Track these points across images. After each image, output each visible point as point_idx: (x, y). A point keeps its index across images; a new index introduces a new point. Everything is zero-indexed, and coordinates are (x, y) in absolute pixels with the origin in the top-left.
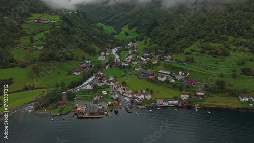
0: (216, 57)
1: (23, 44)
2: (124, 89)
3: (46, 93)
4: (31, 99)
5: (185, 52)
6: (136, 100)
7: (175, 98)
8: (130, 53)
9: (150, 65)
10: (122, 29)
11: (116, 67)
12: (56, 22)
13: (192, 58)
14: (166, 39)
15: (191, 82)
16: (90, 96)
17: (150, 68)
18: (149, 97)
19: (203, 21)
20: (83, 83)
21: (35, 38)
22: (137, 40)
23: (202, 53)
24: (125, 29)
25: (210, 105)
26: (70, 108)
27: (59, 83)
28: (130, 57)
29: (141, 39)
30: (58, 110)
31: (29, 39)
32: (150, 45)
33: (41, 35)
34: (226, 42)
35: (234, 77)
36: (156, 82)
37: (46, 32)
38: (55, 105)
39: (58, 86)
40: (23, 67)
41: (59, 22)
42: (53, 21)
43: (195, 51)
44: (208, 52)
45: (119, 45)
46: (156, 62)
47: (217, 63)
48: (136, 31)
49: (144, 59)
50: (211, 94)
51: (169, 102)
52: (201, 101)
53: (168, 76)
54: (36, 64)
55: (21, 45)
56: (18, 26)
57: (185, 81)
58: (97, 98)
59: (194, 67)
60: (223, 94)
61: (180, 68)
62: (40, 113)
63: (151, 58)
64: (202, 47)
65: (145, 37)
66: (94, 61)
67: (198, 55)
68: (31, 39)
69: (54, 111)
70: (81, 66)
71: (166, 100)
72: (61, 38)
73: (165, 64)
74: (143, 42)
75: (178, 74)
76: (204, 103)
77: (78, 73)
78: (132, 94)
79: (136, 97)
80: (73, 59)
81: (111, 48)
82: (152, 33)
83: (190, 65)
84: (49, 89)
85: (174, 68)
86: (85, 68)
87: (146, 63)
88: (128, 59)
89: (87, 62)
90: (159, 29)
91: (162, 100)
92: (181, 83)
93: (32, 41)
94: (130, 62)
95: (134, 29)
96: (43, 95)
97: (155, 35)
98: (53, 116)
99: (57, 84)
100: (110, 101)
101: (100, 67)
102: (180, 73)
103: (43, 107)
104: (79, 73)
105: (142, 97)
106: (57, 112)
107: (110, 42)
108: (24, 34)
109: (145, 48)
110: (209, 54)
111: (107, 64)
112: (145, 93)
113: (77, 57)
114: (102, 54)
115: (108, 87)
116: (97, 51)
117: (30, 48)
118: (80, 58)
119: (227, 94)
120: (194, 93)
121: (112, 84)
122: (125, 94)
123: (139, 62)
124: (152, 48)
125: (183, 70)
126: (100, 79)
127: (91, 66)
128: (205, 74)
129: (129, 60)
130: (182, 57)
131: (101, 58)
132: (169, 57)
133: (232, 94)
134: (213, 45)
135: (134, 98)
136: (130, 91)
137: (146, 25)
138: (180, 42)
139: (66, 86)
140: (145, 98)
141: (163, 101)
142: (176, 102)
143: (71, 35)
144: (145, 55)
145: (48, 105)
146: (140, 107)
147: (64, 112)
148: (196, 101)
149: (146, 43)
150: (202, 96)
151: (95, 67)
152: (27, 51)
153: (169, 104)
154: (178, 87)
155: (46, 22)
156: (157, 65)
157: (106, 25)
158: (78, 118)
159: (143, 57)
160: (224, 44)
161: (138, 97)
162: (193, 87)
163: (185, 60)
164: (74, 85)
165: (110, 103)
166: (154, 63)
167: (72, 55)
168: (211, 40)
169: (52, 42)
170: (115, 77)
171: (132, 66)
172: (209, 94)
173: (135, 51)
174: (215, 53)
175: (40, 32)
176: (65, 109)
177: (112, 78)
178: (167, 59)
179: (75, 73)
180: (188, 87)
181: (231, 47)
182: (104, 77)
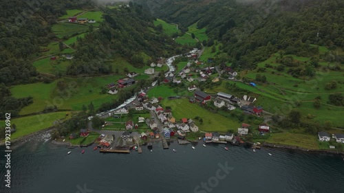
0: (297, 77)
1: (51, 51)
2: (167, 116)
3: (69, 117)
4: (50, 125)
5: (258, 68)
6: (178, 131)
7: (230, 133)
8: (189, 64)
9: (209, 84)
10: (189, 28)
11: (166, 85)
12: (94, 22)
13: (264, 77)
14: (238, 46)
15: (256, 110)
16: (122, 123)
17: (207, 88)
18: (195, 129)
19: (290, 23)
20: (119, 105)
21: (66, 44)
22: (204, 45)
23: (280, 69)
24: (193, 29)
25: (275, 144)
26: (94, 138)
27: (86, 105)
28: (187, 71)
29: (210, 44)
30: (79, 140)
31: (58, 45)
32: (218, 54)
33: (74, 40)
34: (316, 56)
35: (317, 106)
36: (211, 108)
37: (79, 36)
38: (77, 134)
39: (85, 109)
40: (47, 82)
41: (98, 22)
42: (91, 22)
43: (271, 67)
44: (288, 68)
45: (178, 52)
46: (217, 80)
47: (296, 86)
48: (206, 32)
49: (203, 75)
50: (280, 129)
51: (221, 137)
52: (263, 138)
53: (229, 100)
54: (62, 80)
55: (48, 54)
56: (47, 28)
57: (249, 109)
58: (129, 126)
59: (265, 89)
60: (296, 130)
61: (245, 91)
62: (58, 143)
63: (214, 73)
64: (281, 62)
65: (215, 41)
66: (140, 75)
67: (273, 73)
68: (61, 45)
69: (73, 141)
70: (121, 81)
71: (216, 134)
72: (98, 44)
73: (228, 84)
74: (210, 49)
75: (242, 98)
76: (267, 141)
77: (113, 91)
78: (174, 124)
79: (179, 128)
80: (112, 72)
81: (167, 57)
82: (225, 36)
83: (259, 87)
84: (75, 112)
85: (238, 90)
86: (126, 84)
87: (204, 80)
88: (182, 74)
89: (130, 76)
90: (234, 31)
91: (211, 134)
92: (242, 112)
93: (62, 48)
94: (186, 78)
95: (204, 30)
96: (67, 119)
97: (227, 39)
98: (71, 148)
99: (84, 106)
100: (145, 132)
101: (144, 84)
102: (245, 97)
103: (61, 135)
104: (116, 92)
105: (186, 128)
106: (76, 143)
107: (167, 49)
108: (53, 38)
109: (210, 59)
110: (288, 72)
111: (155, 79)
112: (192, 123)
113: (117, 70)
114: (152, 65)
115: (148, 112)
116: (145, 61)
117: (57, 57)
118: (121, 71)
119: (303, 129)
120: (257, 126)
121: (153, 108)
122: (166, 123)
123: (196, 78)
124: (219, 59)
125: (248, 93)
126: (140, 101)
127: (133, 83)
128: (276, 101)
129: (184, 76)
130: (252, 75)
131: (149, 71)
132: (235, 74)
133: (309, 130)
134: (296, 59)
135: (176, 129)
136: (173, 120)
137: (220, 25)
138: (255, 52)
139: (96, 109)
140: (190, 129)
141: (213, 135)
142: (229, 138)
143: (112, 41)
144: (207, 68)
145: (68, 133)
146: (181, 142)
147: (86, 143)
148: (257, 138)
149: (214, 51)
150: (267, 131)
151: (138, 84)
152: (54, 62)
153: (220, 140)
154: (237, 117)
155: (82, 22)
156: (218, 84)
157: (168, 22)
158: (101, 152)
159: (203, 71)
160: (312, 59)
161: (182, 128)
162: (256, 118)
163: (254, 78)
164: (105, 108)
165: (143, 134)
166: (214, 81)
167: (110, 67)
168: (295, 52)
169: (85, 51)
170: (159, 99)
171: (186, 84)
172: (276, 129)
173: (196, 62)
174: (296, 71)
175: (74, 35)
176: (87, 139)
177: (156, 101)
178: (232, 76)
179: (111, 92)
180: (250, 118)
181: (320, 63)
182: (146, 98)
